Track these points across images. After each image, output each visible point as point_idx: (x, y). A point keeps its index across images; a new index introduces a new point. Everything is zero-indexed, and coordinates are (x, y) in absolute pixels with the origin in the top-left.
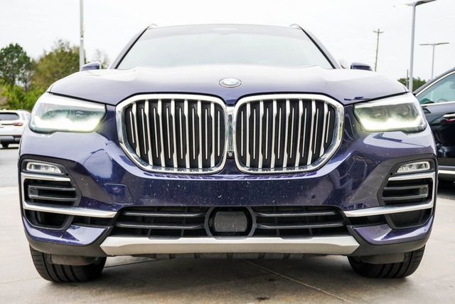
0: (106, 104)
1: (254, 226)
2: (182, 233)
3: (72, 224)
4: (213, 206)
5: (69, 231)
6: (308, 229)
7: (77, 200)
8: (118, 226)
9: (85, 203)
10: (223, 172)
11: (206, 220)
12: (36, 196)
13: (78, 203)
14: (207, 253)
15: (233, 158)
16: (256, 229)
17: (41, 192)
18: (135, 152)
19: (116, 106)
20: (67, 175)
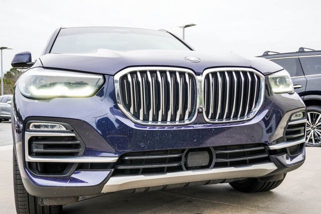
0: (104, 75)
1: (215, 160)
2: (165, 170)
3: (76, 170)
4: (187, 148)
5: (73, 176)
6: (246, 160)
7: (81, 150)
8: (119, 168)
9: (89, 152)
10: (195, 123)
11: (183, 159)
12: (42, 150)
13: (81, 153)
14: (172, 185)
15: (202, 112)
16: (216, 163)
17: (46, 146)
18: (129, 111)
19: (114, 75)
20: (73, 131)
